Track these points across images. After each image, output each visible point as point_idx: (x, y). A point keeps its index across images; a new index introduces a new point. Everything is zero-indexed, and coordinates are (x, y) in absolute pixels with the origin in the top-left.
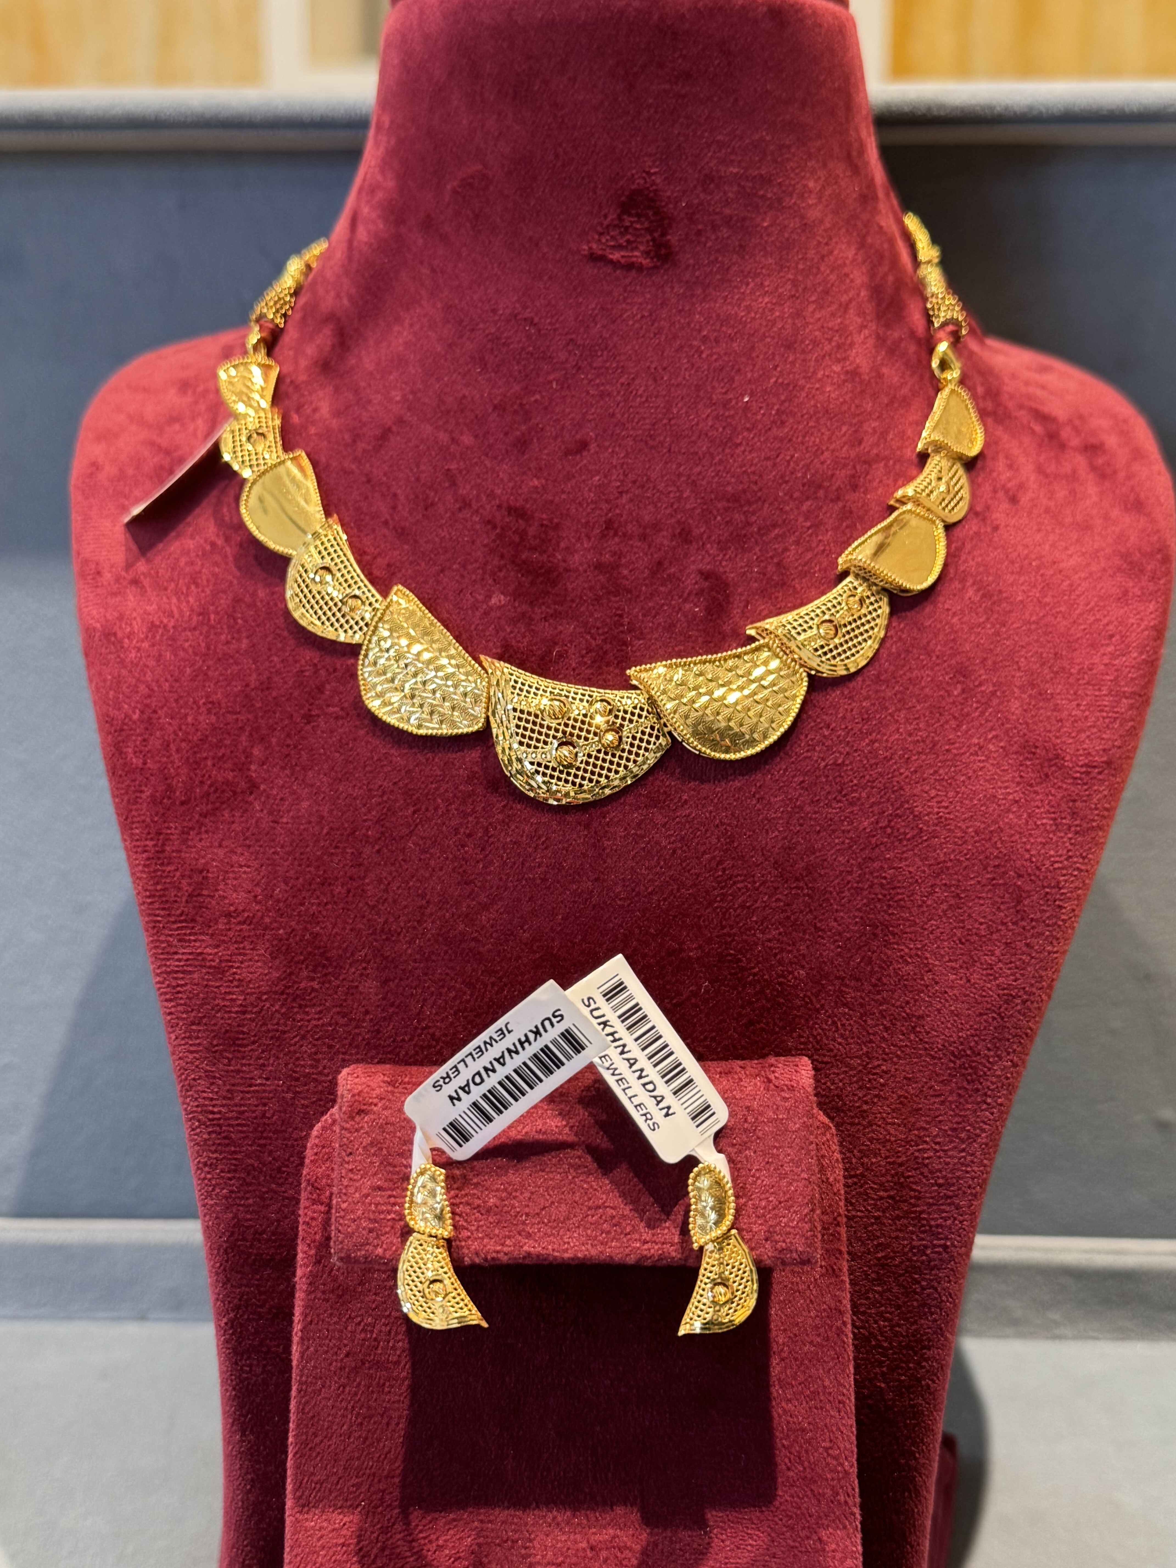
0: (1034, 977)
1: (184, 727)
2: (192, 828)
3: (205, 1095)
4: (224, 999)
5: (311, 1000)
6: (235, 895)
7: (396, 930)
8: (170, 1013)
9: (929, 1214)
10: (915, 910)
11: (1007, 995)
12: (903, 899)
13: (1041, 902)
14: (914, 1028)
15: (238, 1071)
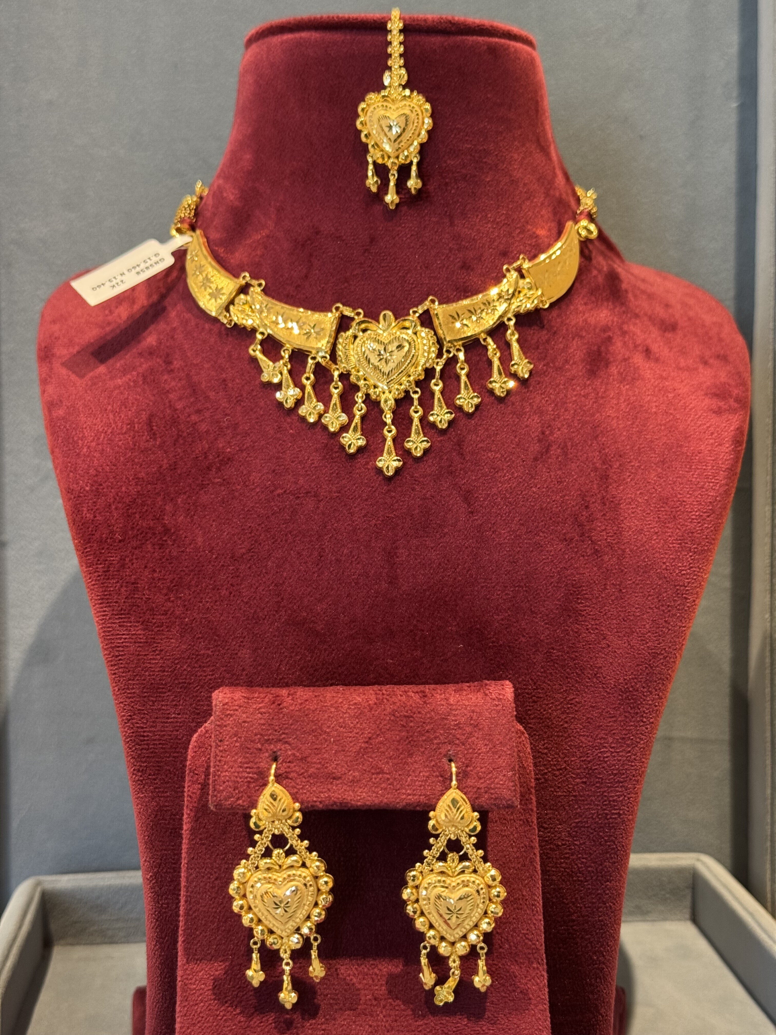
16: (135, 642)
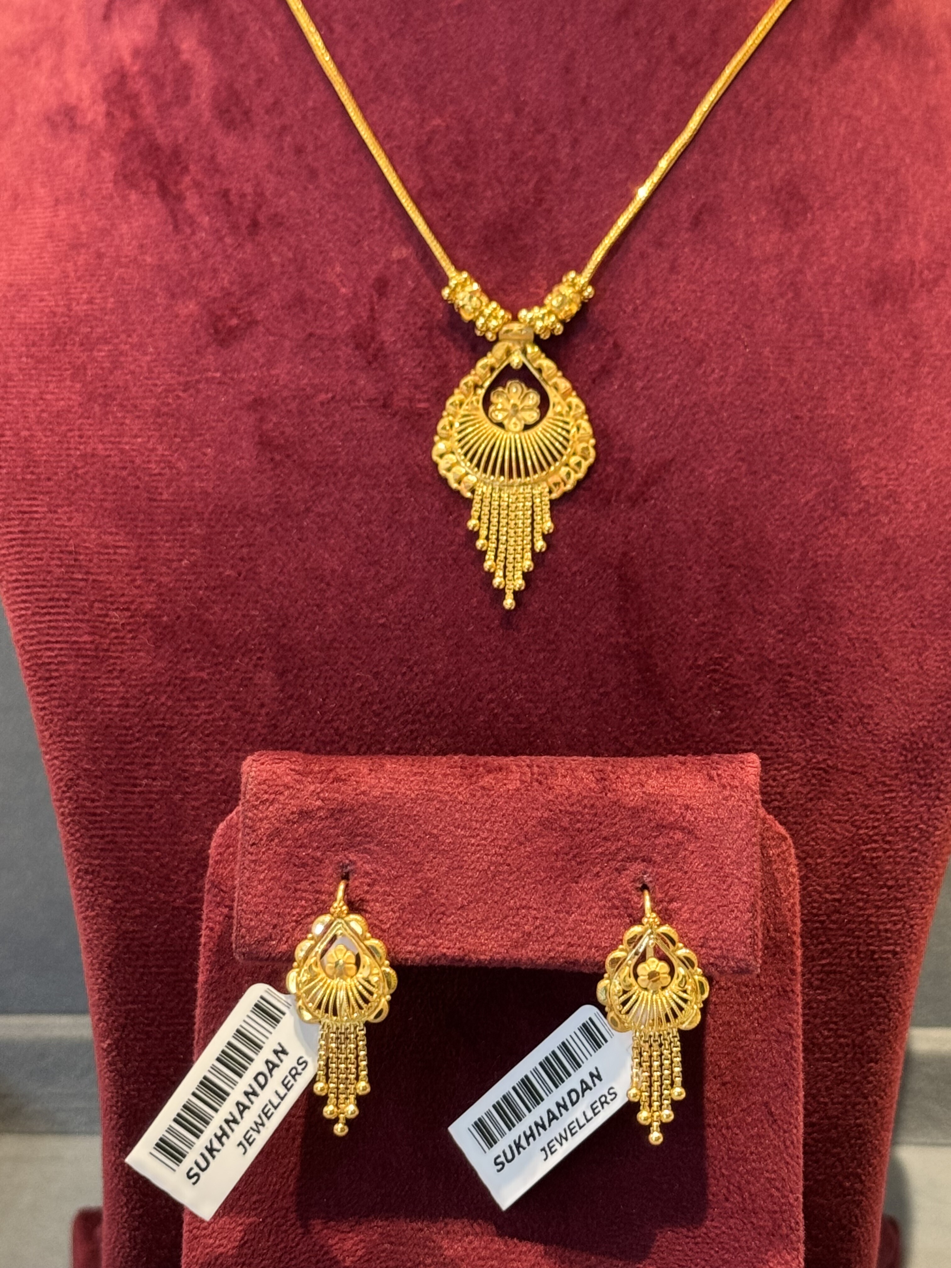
16: (77, 656)
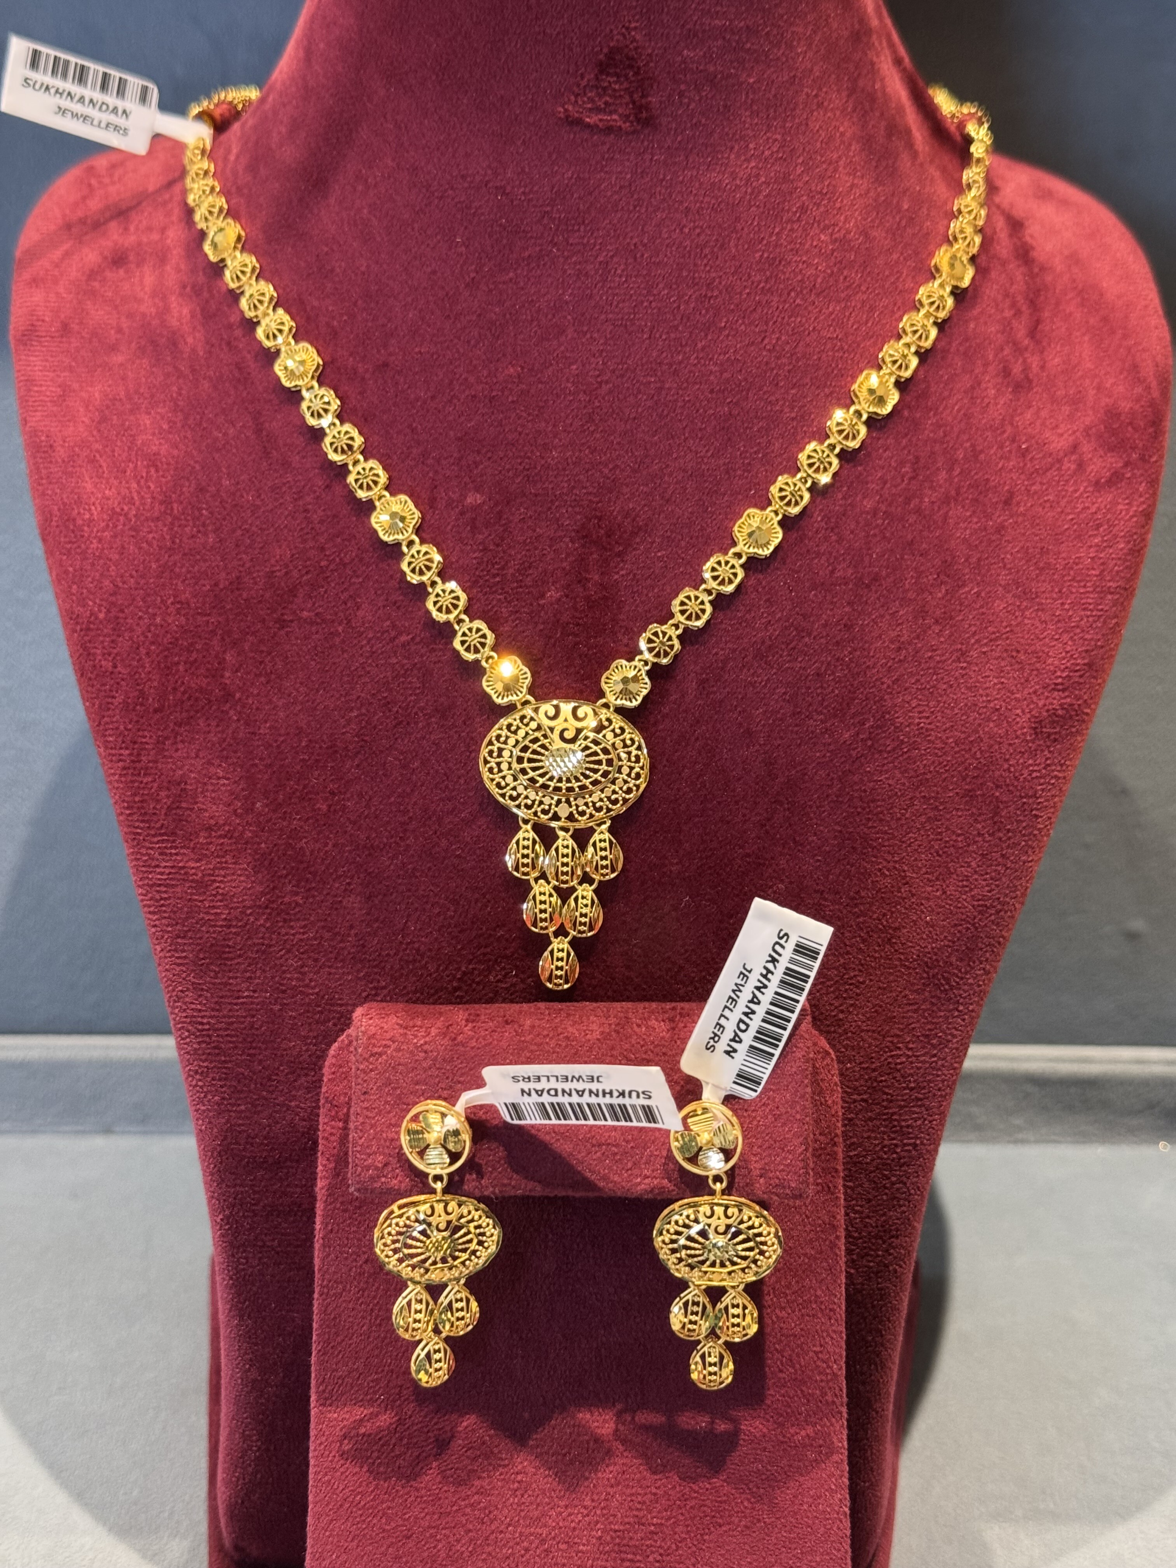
0: (1008, 887)
1: (153, 628)
2: (167, 738)
3: (193, 1006)
4: (207, 913)
5: (295, 914)
6: (214, 807)
7: (378, 846)
8: (155, 926)
9: (900, 1115)
10: (893, 824)
11: (982, 906)
12: (882, 812)
13: (1018, 812)
14: (889, 940)
15: (226, 984)
